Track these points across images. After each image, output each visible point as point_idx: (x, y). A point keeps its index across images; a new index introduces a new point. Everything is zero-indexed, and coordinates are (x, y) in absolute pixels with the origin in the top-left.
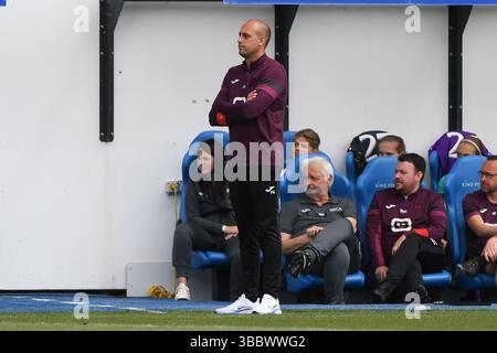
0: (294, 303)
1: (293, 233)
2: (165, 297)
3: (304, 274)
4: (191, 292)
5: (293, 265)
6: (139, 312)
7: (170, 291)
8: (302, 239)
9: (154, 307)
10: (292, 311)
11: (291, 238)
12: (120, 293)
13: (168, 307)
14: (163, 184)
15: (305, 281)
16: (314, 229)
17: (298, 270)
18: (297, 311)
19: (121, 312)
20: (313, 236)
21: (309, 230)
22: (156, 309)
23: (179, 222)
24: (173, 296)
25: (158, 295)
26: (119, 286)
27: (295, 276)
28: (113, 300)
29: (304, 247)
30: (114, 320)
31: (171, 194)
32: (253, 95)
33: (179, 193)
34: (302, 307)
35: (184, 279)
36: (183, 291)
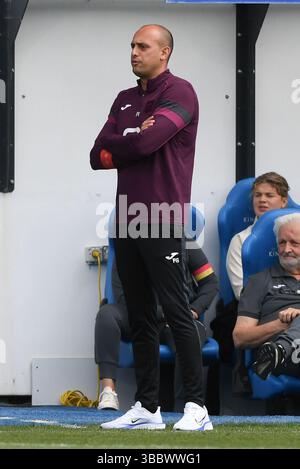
0: (262, 414)
1: (261, 318)
2: (84, 406)
3: (276, 374)
4: (119, 398)
5: (261, 362)
6: (49, 426)
7: (92, 398)
8: (273, 325)
9: (70, 419)
10: (260, 425)
11: (258, 324)
12: (23, 401)
13: (89, 420)
14: (83, 251)
15: (277, 383)
16: (290, 311)
17: (268, 368)
18: (266, 425)
19: (24, 426)
20: (289, 322)
21: (283, 313)
22: (72, 423)
23: (104, 302)
24: (96, 404)
25: (75, 403)
26: (21, 390)
27: (264, 376)
28: (13, 410)
29: (276, 337)
30: (14, 438)
31: (93, 264)
32: (149, 123)
33: (104, 262)
34: (274, 419)
35: (110, 381)
36: (109, 398)
